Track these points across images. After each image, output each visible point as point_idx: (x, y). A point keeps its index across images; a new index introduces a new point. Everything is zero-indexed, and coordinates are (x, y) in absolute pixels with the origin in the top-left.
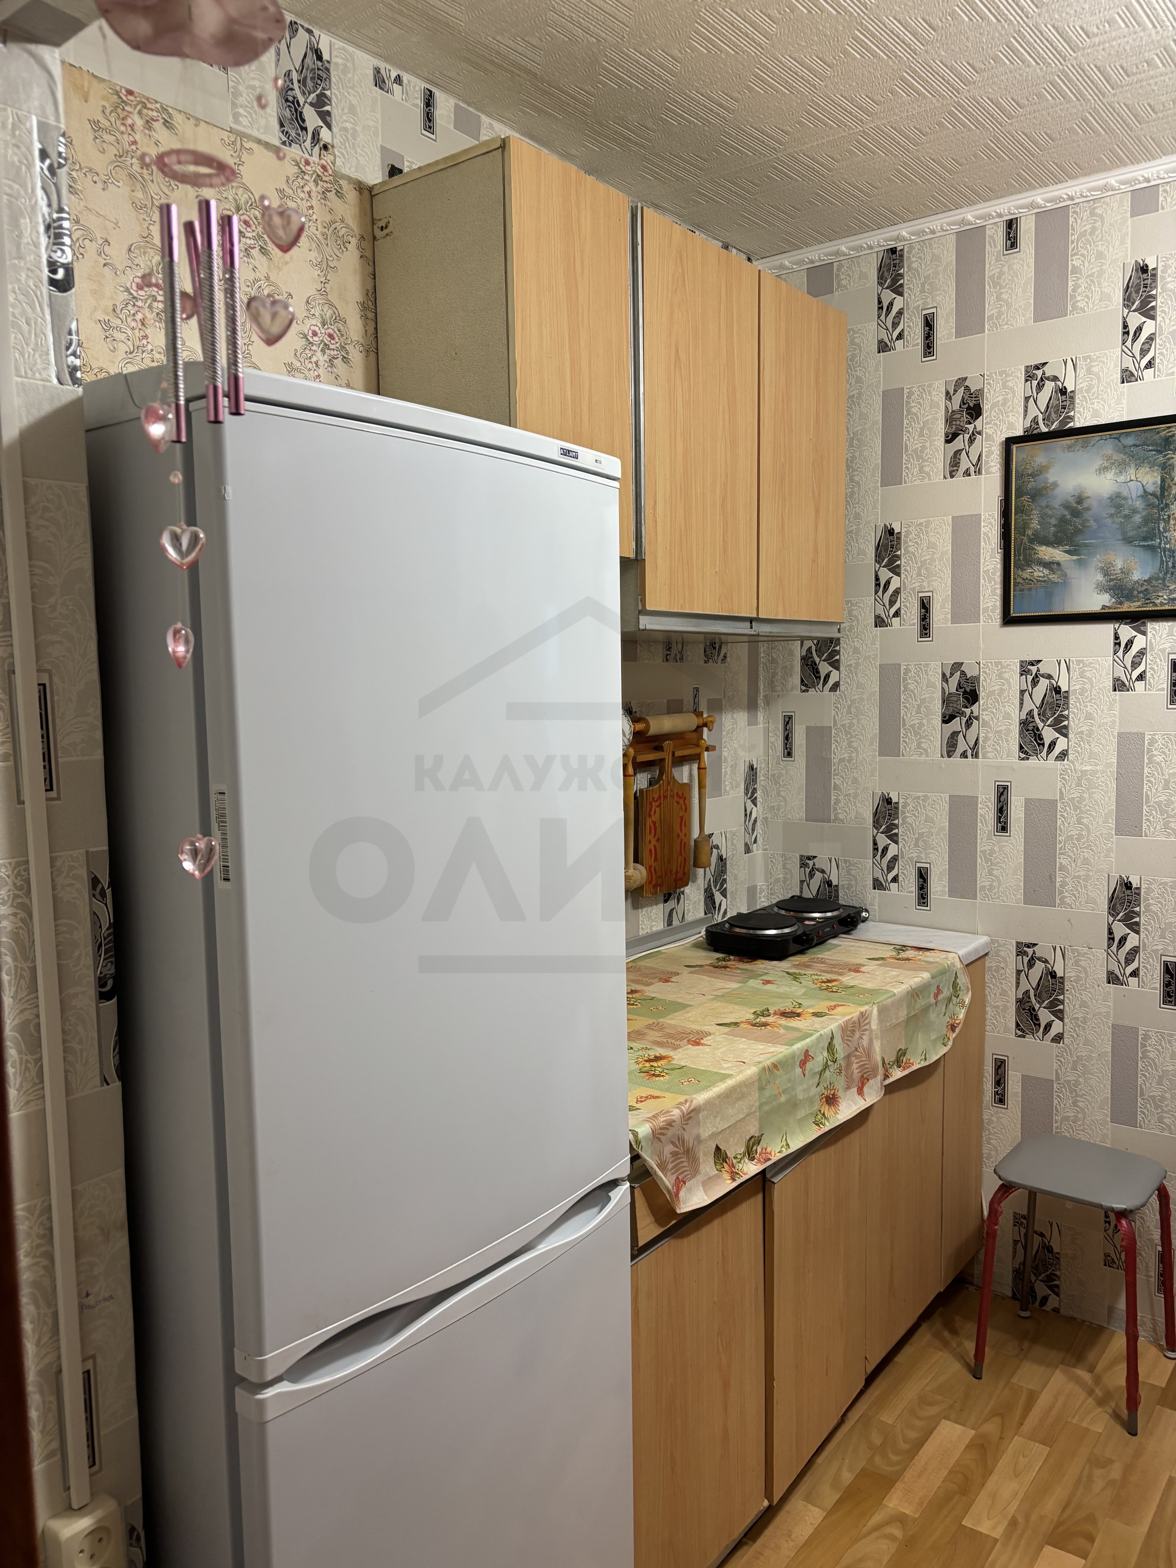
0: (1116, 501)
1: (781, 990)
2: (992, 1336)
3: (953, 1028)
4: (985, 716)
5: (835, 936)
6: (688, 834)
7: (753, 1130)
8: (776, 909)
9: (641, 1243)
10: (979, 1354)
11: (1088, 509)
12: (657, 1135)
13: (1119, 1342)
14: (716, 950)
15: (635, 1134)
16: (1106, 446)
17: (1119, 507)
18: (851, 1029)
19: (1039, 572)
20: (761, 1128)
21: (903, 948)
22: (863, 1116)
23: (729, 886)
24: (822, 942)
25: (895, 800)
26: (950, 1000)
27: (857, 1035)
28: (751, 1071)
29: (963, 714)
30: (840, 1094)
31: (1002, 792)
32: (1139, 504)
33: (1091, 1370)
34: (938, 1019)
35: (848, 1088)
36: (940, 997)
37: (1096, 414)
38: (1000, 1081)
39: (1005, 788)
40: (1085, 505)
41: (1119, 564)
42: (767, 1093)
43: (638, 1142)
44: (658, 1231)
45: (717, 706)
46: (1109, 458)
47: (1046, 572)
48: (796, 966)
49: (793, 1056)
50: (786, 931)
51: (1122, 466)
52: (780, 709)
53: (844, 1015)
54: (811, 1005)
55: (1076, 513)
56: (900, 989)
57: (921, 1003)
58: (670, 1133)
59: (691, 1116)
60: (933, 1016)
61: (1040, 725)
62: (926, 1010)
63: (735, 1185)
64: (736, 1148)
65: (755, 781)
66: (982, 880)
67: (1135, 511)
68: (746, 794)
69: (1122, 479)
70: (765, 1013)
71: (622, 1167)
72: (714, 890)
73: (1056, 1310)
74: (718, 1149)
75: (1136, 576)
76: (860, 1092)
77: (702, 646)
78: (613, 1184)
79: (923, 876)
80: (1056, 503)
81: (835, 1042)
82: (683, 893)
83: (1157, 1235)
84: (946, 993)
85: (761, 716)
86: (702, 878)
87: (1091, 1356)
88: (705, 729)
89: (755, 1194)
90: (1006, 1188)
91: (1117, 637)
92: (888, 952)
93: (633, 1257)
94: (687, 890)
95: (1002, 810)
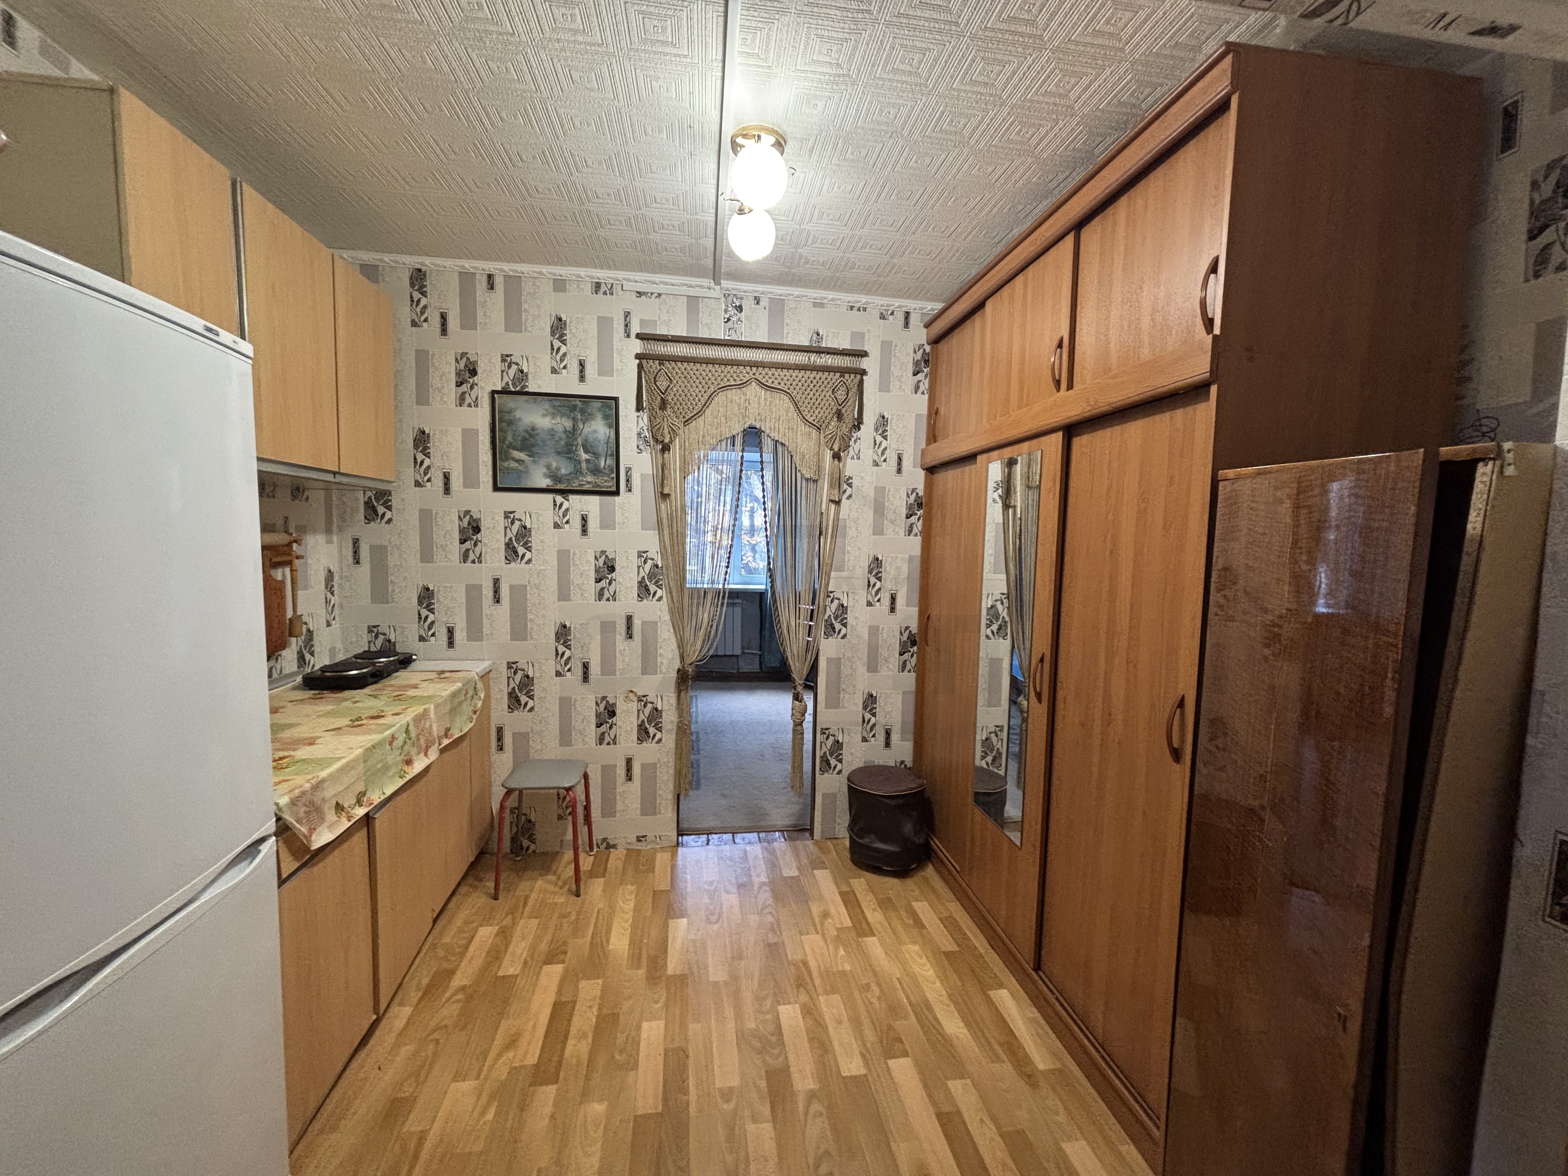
0: (552, 432)
1: (365, 705)
2: (503, 876)
3: (475, 712)
4: (485, 540)
5: (397, 671)
6: (284, 615)
7: (360, 787)
8: (354, 659)
9: (284, 876)
10: (497, 888)
11: (538, 435)
12: (293, 803)
13: (569, 855)
14: (311, 689)
15: (277, 804)
16: (546, 404)
17: (553, 435)
18: (420, 718)
19: (513, 464)
20: (366, 786)
21: (443, 672)
22: (427, 770)
23: (317, 649)
24: (389, 675)
25: (431, 588)
26: (473, 697)
27: (423, 722)
28: (358, 752)
29: (472, 539)
30: (414, 758)
31: (496, 581)
32: (563, 436)
33: (555, 873)
34: (467, 709)
35: (419, 753)
36: (468, 695)
37: (539, 387)
38: (500, 738)
39: (498, 579)
40: (536, 432)
41: (554, 464)
42: (369, 763)
43: (280, 809)
44: (296, 865)
45: (303, 529)
46: (547, 410)
47: (517, 464)
48: (375, 690)
49: (384, 739)
50: (364, 671)
51: (554, 416)
52: (349, 534)
53: (413, 712)
54: (389, 710)
55: (531, 436)
56: (446, 694)
57: (457, 700)
58: (303, 800)
59: (318, 786)
60: (464, 707)
61: (516, 545)
62: (460, 703)
63: (351, 823)
64: (348, 801)
65: (332, 580)
66: (486, 630)
67: (561, 439)
68: (327, 588)
69: (554, 422)
70: (359, 719)
71: (271, 826)
72: (304, 652)
73: (534, 852)
74: (337, 804)
75: (563, 471)
76: (426, 755)
77: (289, 489)
78: (262, 840)
79: (451, 631)
80: (521, 429)
81: (410, 728)
82: (280, 655)
83: (583, 798)
84: (471, 692)
85: (335, 538)
86: (295, 644)
87: (554, 868)
88: (295, 545)
89: (363, 827)
90: (509, 792)
91: (555, 501)
92: (433, 676)
93: (279, 887)
94: (284, 653)
95: (496, 591)
